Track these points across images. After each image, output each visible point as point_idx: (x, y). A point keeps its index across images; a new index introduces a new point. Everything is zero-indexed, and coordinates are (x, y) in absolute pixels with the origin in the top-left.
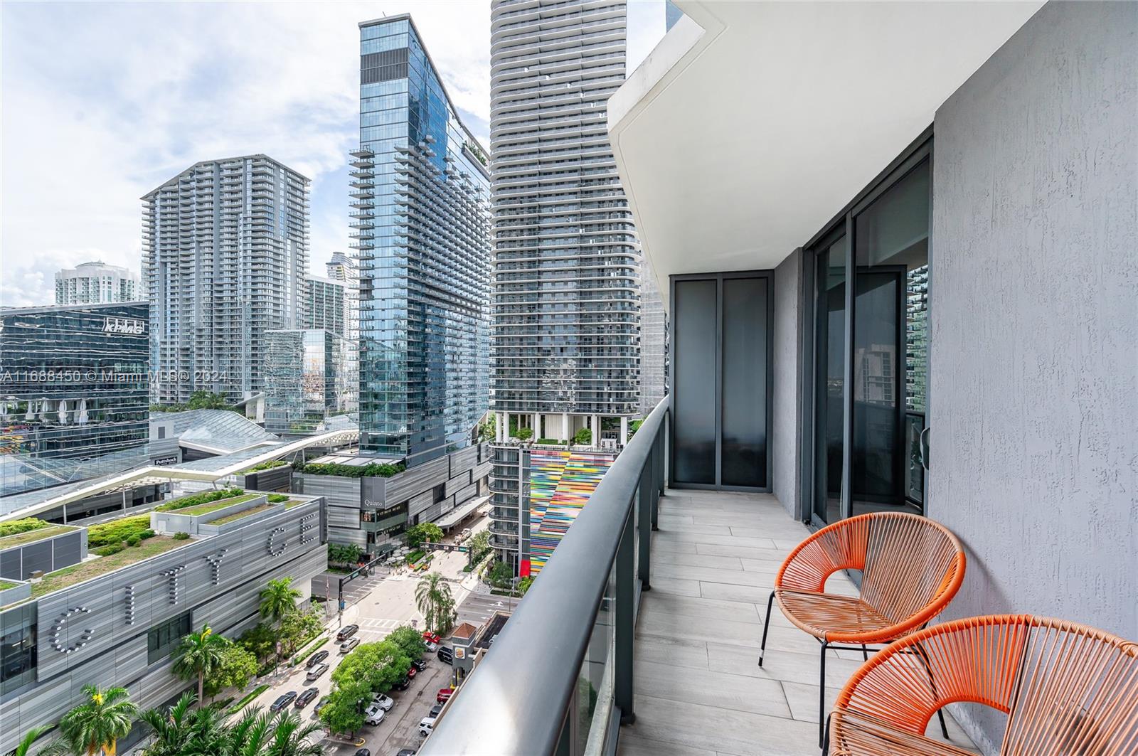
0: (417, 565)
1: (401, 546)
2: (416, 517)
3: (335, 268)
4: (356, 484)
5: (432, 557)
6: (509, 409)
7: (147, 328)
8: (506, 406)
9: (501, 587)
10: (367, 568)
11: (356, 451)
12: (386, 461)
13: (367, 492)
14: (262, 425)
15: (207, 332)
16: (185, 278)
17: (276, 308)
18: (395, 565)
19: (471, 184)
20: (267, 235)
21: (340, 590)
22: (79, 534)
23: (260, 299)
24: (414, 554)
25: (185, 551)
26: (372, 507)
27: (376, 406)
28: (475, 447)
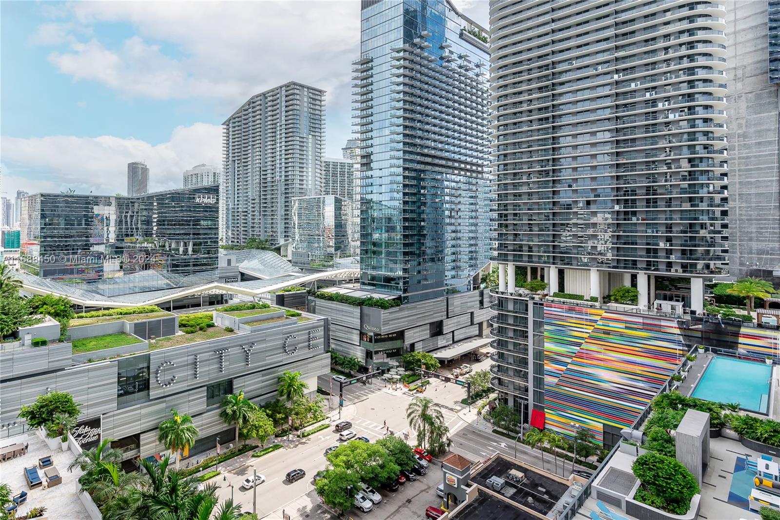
0: (412, 386)
1: (397, 367)
2: (412, 346)
3: (349, 151)
4: (357, 311)
5: (428, 383)
6: (514, 261)
7: (218, 200)
8: (510, 258)
9: (505, 429)
10: (364, 379)
11: (358, 285)
12: (382, 296)
13: (366, 318)
14: (290, 261)
15: (257, 201)
16: (245, 168)
17: (301, 183)
18: (390, 381)
19: (470, 62)
20: (297, 134)
21: (341, 391)
22: (174, 318)
23: (290, 177)
24: (409, 376)
25: (229, 340)
26: (370, 330)
27: (374, 252)
28: (477, 292)
